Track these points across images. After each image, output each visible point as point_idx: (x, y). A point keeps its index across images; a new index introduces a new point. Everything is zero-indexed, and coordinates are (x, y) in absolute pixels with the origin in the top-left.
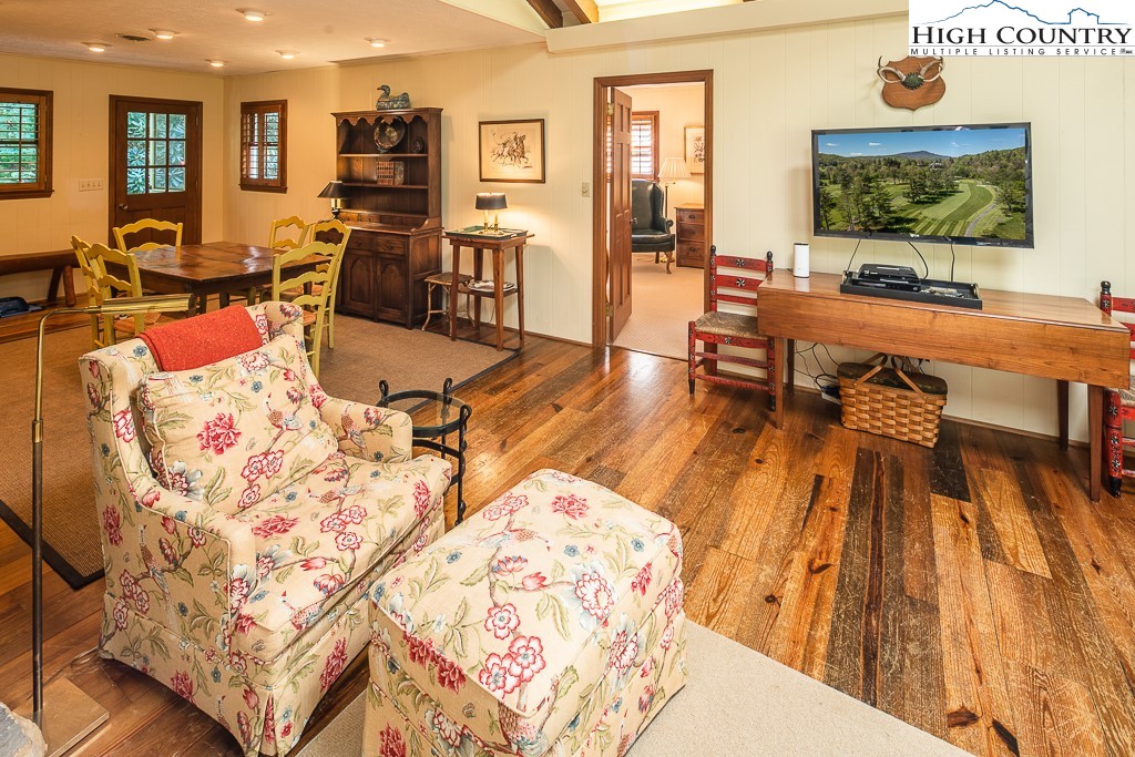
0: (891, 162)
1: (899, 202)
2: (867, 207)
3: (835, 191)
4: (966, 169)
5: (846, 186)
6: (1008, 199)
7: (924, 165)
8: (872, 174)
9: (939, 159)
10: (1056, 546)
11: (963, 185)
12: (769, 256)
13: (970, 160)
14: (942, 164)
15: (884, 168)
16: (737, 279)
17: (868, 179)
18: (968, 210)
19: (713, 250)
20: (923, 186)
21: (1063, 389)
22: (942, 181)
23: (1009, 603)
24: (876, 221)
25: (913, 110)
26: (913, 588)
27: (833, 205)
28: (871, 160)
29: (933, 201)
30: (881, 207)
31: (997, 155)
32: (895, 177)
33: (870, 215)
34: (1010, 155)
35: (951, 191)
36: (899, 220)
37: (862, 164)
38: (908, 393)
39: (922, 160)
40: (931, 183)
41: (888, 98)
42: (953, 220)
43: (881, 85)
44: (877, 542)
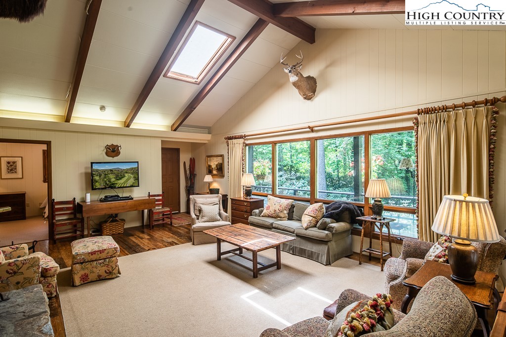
0: (111, 170)
1: (113, 180)
2: (105, 181)
3: (97, 178)
4: (127, 171)
5: (100, 177)
6: (135, 177)
7: (118, 171)
8: (107, 173)
9: (121, 169)
10: (149, 235)
11: (126, 175)
12: (74, 199)
13: (128, 169)
14: (122, 171)
15: (109, 172)
16: (63, 208)
17: (106, 175)
18: (128, 180)
19: (54, 200)
20: (118, 176)
21: (143, 212)
22: (122, 174)
23: (147, 241)
24: (108, 185)
25: (113, 157)
26: (133, 244)
27: (97, 182)
28: (106, 170)
29: (121, 179)
30: (109, 181)
31: (132, 168)
32: (112, 174)
33: (106, 183)
34: (135, 168)
35: (124, 176)
36: (113, 184)
37: (104, 171)
38: (118, 222)
39: (118, 170)
40: (120, 175)
41: (107, 154)
42: (124, 183)
43: (105, 151)
44: (126, 244)
